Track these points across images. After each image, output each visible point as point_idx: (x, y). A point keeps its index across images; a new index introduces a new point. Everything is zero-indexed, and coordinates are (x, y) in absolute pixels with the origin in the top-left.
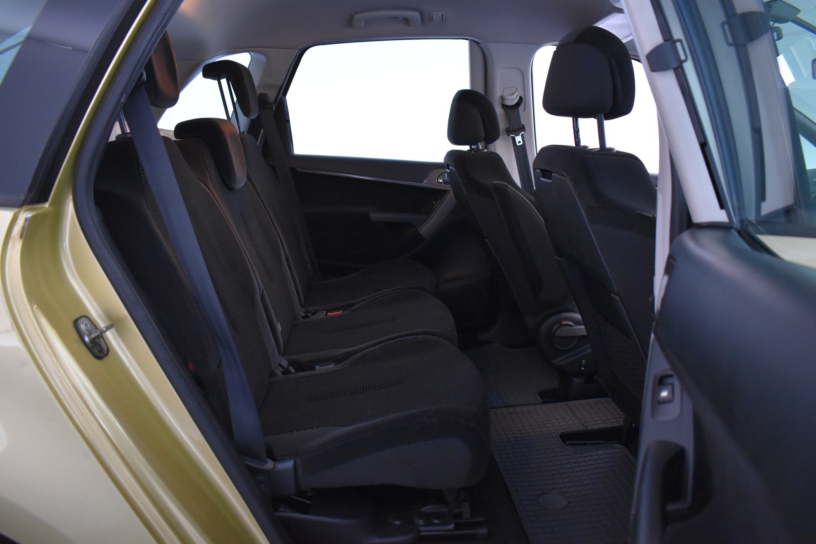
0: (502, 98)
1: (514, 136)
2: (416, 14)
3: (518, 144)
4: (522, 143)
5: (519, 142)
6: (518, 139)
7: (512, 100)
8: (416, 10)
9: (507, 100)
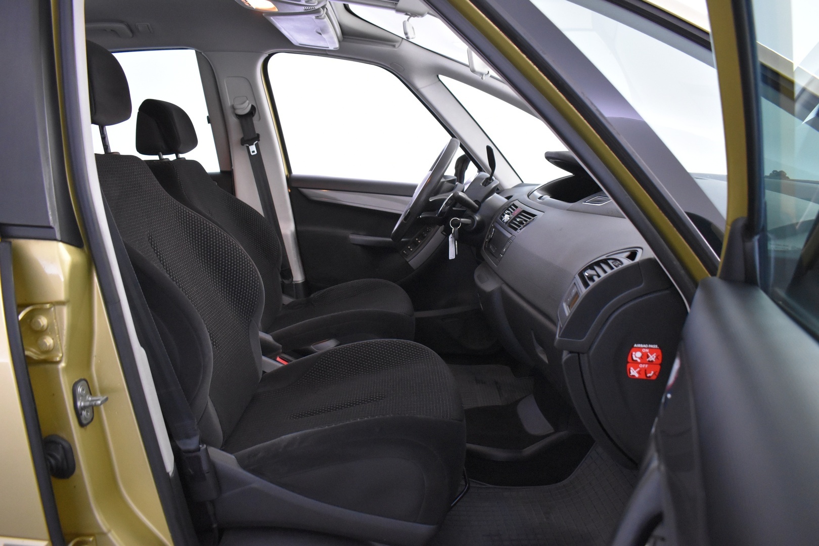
0: (233, 108)
1: (248, 145)
2: (122, 26)
3: (252, 154)
4: (256, 152)
5: (253, 152)
6: (253, 148)
7: (245, 109)
8: (122, 22)
9: (237, 109)
